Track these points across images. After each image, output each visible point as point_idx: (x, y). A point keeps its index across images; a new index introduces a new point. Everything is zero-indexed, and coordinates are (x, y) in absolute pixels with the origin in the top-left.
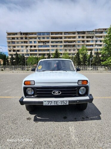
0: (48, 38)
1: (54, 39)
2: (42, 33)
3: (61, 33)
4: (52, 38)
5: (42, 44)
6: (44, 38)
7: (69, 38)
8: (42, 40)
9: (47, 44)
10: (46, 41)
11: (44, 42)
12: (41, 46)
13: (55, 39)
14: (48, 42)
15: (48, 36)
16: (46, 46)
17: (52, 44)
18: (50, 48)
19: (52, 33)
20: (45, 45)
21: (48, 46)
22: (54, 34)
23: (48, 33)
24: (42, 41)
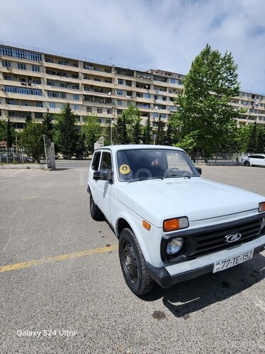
0: (35, 68)
1: (54, 73)
2: (17, 49)
3: (75, 63)
4: (50, 71)
5: (18, 84)
6: (22, 66)
7: (97, 78)
8: (16, 71)
9: (34, 86)
10: (30, 78)
11: (23, 79)
12: (15, 89)
13: (58, 74)
14: (38, 81)
15: (36, 63)
16: (32, 92)
17: (50, 88)
18: (45, 98)
19: (49, 58)
20: (27, 86)
21: (39, 92)
22: (54, 60)
23: (37, 56)
24: (16, 75)
